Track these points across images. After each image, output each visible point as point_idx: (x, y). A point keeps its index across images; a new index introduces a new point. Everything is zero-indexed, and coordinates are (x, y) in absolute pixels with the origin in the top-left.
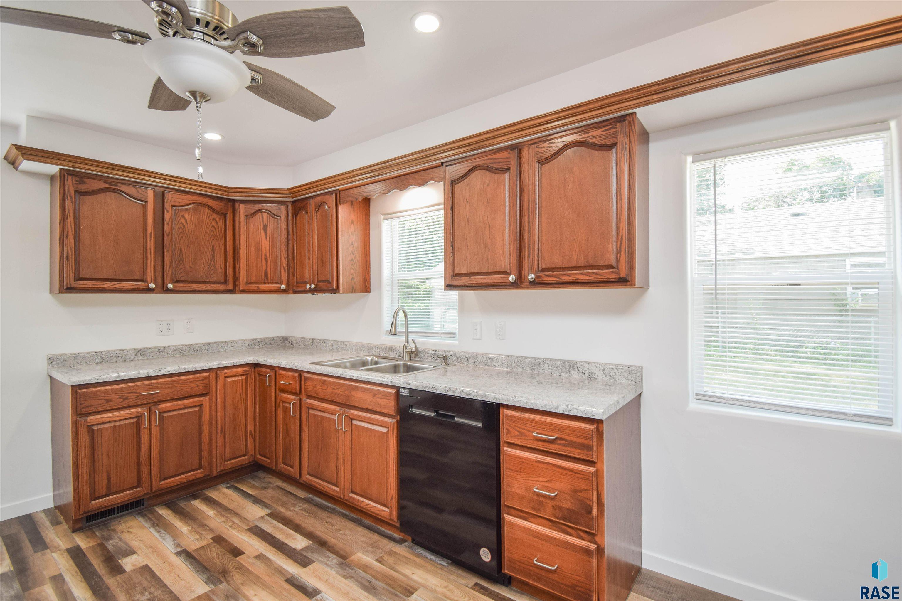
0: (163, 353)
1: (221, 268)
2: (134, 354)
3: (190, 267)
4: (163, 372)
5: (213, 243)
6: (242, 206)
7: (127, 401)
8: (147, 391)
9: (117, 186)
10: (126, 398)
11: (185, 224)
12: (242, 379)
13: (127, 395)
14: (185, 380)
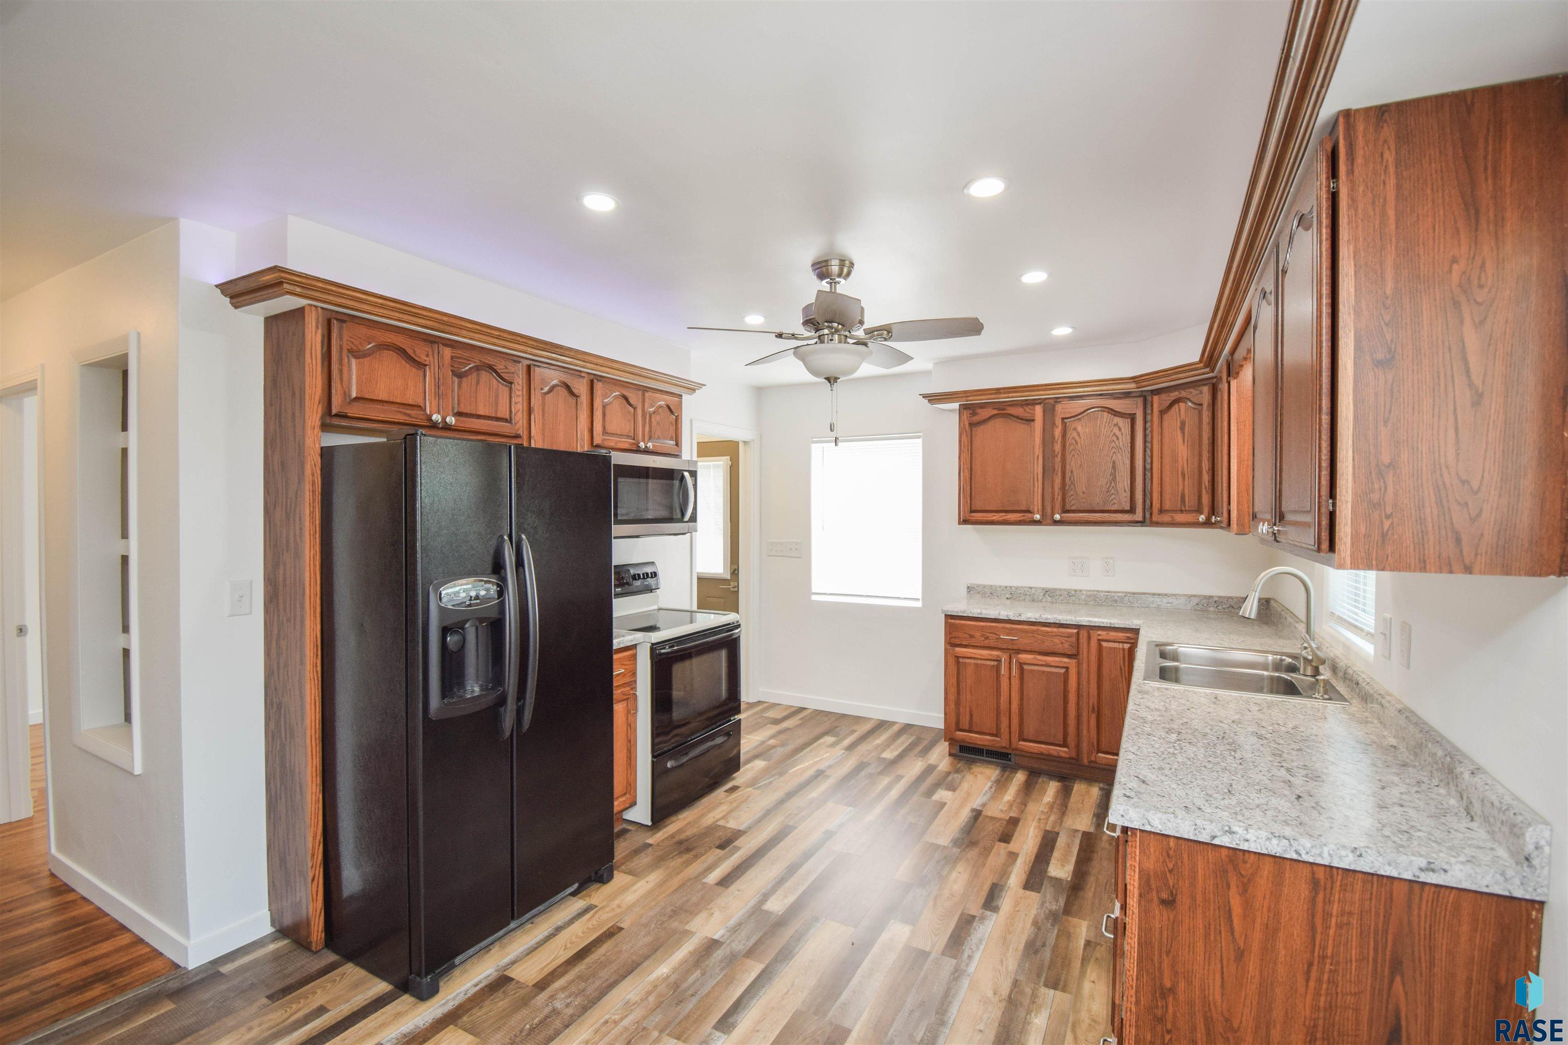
0: (1074, 598)
1: (1125, 491)
2: (1042, 594)
3: (1083, 493)
4: (1022, 618)
5: (1114, 457)
6: (1156, 398)
7: (987, 641)
8: (1008, 635)
9: (1004, 410)
10: (987, 638)
11: (1077, 438)
12: (1124, 649)
13: (988, 635)
14: (1047, 632)
